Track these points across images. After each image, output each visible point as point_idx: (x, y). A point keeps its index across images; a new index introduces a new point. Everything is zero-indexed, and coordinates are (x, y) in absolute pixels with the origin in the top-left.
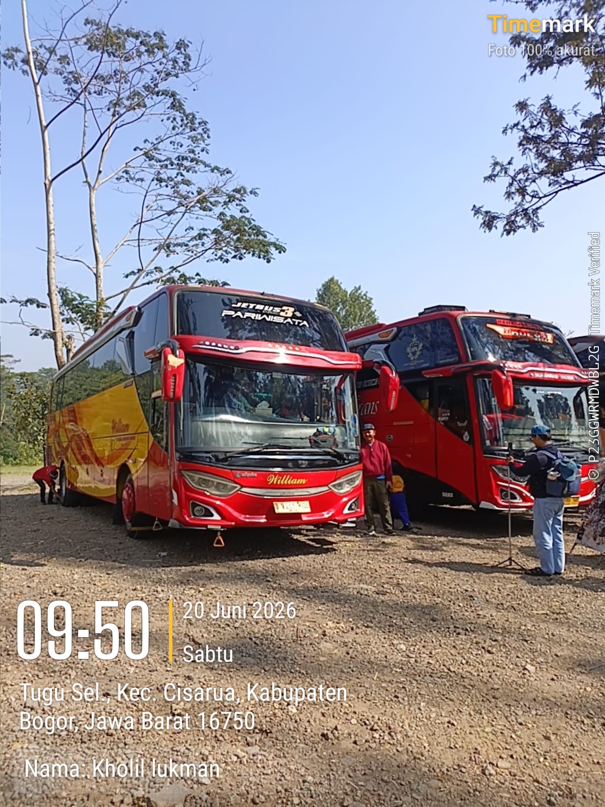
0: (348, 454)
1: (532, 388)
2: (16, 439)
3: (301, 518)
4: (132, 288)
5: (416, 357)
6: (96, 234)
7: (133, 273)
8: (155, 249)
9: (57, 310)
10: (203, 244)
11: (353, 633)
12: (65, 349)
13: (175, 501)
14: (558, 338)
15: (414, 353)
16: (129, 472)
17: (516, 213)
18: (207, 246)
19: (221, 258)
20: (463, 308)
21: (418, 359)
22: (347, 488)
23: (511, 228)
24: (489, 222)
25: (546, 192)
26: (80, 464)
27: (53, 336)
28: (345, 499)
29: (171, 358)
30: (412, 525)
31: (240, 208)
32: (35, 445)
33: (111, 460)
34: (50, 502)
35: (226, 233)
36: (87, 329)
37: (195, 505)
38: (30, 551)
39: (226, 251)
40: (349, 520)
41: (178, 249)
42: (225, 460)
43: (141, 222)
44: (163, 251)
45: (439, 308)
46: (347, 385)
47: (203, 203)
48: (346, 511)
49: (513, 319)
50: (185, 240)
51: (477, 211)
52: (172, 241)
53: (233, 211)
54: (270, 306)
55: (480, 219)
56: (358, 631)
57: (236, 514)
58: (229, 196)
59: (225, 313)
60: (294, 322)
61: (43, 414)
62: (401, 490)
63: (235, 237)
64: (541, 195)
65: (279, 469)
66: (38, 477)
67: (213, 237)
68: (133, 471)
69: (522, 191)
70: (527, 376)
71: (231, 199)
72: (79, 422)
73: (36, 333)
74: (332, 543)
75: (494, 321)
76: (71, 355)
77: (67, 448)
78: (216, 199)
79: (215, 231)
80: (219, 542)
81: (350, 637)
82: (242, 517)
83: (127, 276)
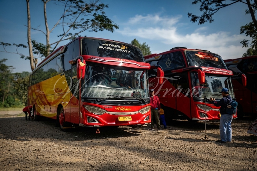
0: (145, 100)
1: (210, 77)
2: (14, 98)
3: (128, 123)
4: (60, 41)
5: (169, 66)
6: (46, 21)
7: (61, 35)
8: (69, 27)
9: (31, 49)
10: (87, 25)
11: (151, 162)
12: (34, 63)
13: (81, 117)
14: (220, 59)
15: (168, 65)
16: (62, 107)
17: (204, 16)
18: (89, 26)
19: (94, 30)
20: (186, 48)
21: (170, 66)
22: (145, 112)
23: (202, 21)
24: (194, 19)
25: (215, 9)
26: (41, 105)
27: (30, 58)
28: (144, 116)
29: (81, 63)
30: (167, 127)
31: (102, 12)
32: (21, 100)
33: (54, 103)
34: (29, 120)
35: (96, 21)
36: (42, 56)
37: (89, 118)
38: (24, 136)
39: (96, 28)
40: (146, 124)
41: (78, 27)
42: (100, 101)
43: (64, 17)
44: (72, 27)
45: (178, 48)
46: (145, 75)
47: (88, 10)
48: (145, 120)
49: (203, 52)
50: (80, 23)
51: (189, 15)
52: (76, 23)
53: (99, 13)
54: (116, 45)
55: (191, 18)
56: (153, 161)
57: (104, 121)
58: (98, 7)
59: (100, 47)
60: (125, 51)
61: (24, 88)
62: (163, 114)
63: (100, 23)
64: (213, 9)
65: (120, 105)
66: (25, 111)
67: (92, 22)
68: (64, 106)
69: (206, 8)
70: (209, 72)
71: (98, 8)
72: (41, 90)
73: (22, 57)
74: (139, 132)
75: (197, 53)
76: (37, 65)
77: (36, 100)
78: (93, 8)
79: (92, 20)
80: (98, 131)
81: (150, 164)
82: (106, 122)
83: (59, 36)
